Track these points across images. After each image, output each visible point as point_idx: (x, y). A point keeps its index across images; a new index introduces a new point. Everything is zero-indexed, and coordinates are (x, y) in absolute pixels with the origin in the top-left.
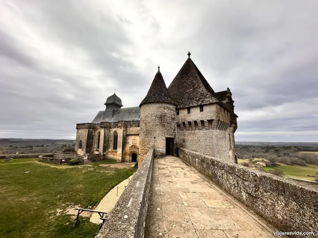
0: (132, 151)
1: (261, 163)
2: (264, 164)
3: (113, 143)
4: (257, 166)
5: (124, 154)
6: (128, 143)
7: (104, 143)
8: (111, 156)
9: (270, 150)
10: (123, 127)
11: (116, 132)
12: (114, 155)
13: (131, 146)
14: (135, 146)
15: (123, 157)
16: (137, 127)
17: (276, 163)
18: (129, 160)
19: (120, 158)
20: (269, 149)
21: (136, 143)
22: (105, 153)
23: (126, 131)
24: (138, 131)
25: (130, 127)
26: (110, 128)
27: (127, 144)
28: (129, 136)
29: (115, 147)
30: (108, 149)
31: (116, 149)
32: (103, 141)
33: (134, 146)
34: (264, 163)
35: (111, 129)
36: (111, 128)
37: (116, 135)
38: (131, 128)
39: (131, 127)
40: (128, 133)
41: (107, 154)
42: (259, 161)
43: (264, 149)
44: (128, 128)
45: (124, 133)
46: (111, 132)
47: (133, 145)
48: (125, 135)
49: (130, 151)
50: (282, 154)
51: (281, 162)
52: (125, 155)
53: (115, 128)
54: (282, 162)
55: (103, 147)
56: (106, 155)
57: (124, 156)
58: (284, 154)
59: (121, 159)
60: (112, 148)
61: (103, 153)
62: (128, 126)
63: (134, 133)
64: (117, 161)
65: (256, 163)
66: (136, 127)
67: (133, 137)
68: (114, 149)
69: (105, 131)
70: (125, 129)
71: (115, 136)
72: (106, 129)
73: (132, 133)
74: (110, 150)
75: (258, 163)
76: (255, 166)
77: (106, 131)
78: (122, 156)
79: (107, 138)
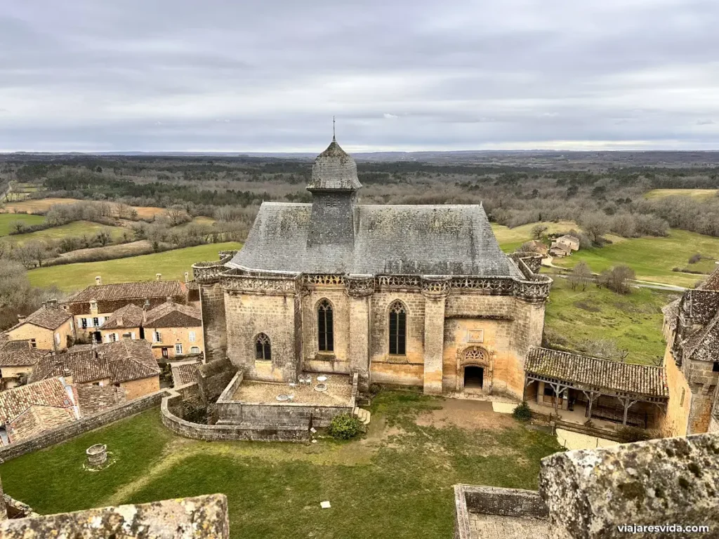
0: (466, 360)
1: (567, 242)
2: (575, 244)
3: (388, 338)
4: (557, 252)
6: (453, 339)
8: (384, 374)
9: (580, 189)
10: (443, 299)
11: (398, 305)
12: (396, 371)
13: (462, 348)
14: (478, 347)
16: (487, 295)
17: (603, 237)
20: (577, 185)
21: (481, 340)
24: (490, 308)
25: (462, 294)
26: (376, 290)
27: (448, 343)
28: (456, 321)
29: (398, 348)
31: (403, 353)
33: (475, 349)
34: (574, 240)
35: (378, 295)
36: (380, 291)
37: (398, 312)
38: (464, 298)
39: (466, 294)
42: (561, 236)
43: (563, 185)
44: (451, 297)
47: (470, 345)
49: (460, 361)
50: (613, 200)
51: (614, 231)
53: (398, 292)
54: (616, 232)
58: (618, 201)
59: (441, 387)
60: (387, 352)
63: (475, 313)
64: (425, 393)
65: (555, 241)
66: (483, 295)
67: (470, 324)
73: (465, 313)
74: (379, 357)
75: (558, 240)
76: (552, 251)
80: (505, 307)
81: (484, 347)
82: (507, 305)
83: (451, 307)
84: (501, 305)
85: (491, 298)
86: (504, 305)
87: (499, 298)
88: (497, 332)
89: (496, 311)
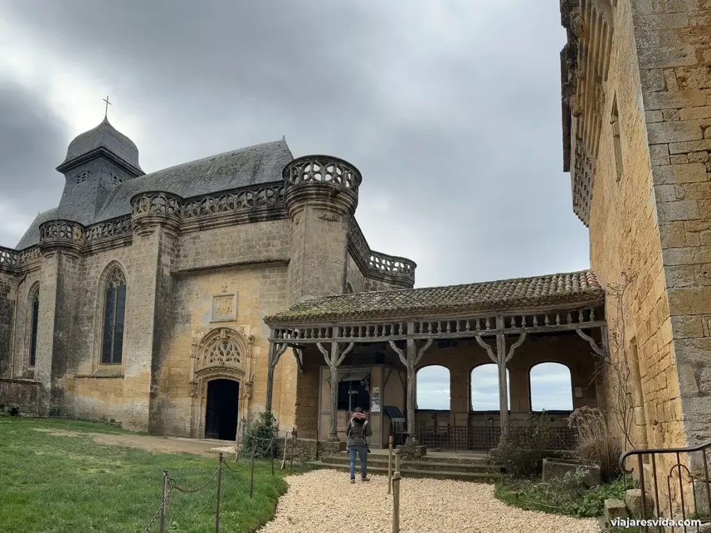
0: (209, 365)
3: (100, 330)
5: (160, 384)
6: (187, 319)
7: (58, 326)
8: (87, 398)
10: (158, 229)
11: (114, 271)
12: (104, 394)
13: (201, 336)
14: (228, 331)
15: (157, 400)
16: (243, 222)
18: (192, 423)
19: (141, 405)
21: (233, 315)
22: (61, 383)
23: (176, 251)
24: (250, 247)
25: (201, 228)
26: (87, 252)
27: (179, 327)
29: (112, 352)
30: (75, 363)
31: (118, 359)
32: (51, 315)
33: (222, 335)
35: (89, 259)
36: (91, 253)
37: (115, 285)
38: (205, 235)
39: (208, 228)
40: (186, 264)
41: (72, 388)
44: (186, 238)
45: (166, 259)
46: (93, 273)
47: (216, 326)
48: (167, 272)
49: (196, 365)
52: (166, 390)
53: (113, 247)
55: (51, 347)
56: (68, 394)
57: (162, 396)
59: (147, 411)
60: (98, 357)
61: (52, 376)
62: (190, 221)
63: (225, 261)
64: (124, 426)
66: (236, 223)
67: (215, 284)
68: (105, 359)
69: (60, 264)
70: (167, 242)
71: (109, 293)
72: (64, 258)
74: (85, 367)
77: (68, 265)
78: (153, 396)
79: (69, 303)
80: (277, 242)
81: (238, 329)
82: (280, 237)
83: (185, 256)
84: (268, 239)
85: (251, 228)
86: (274, 238)
87: (265, 226)
88: (262, 296)
89: (259, 252)
